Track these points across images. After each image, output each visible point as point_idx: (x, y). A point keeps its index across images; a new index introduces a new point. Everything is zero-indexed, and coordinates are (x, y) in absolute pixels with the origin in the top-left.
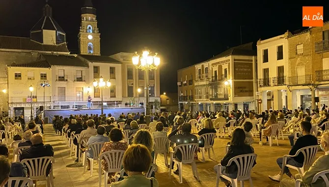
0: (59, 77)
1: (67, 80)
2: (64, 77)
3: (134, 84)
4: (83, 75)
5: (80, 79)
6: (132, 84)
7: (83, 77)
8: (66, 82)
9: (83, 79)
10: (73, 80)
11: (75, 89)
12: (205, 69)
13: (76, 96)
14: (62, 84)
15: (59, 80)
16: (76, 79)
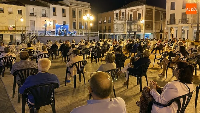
0: (31, 13)
1: (36, 16)
2: (34, 14)
3: (77, 21)
4: (46, 13)
5: (44, 16)
6: (75, 21)
7: (46, 14)
8: (35, 17)
9: (46, 16)
10: (40, 16)
11: (41, 22)
12: (122, 13)
13: (42, 27)
14: (33, 18)
15: (31, 16)
16: (42, 15)
